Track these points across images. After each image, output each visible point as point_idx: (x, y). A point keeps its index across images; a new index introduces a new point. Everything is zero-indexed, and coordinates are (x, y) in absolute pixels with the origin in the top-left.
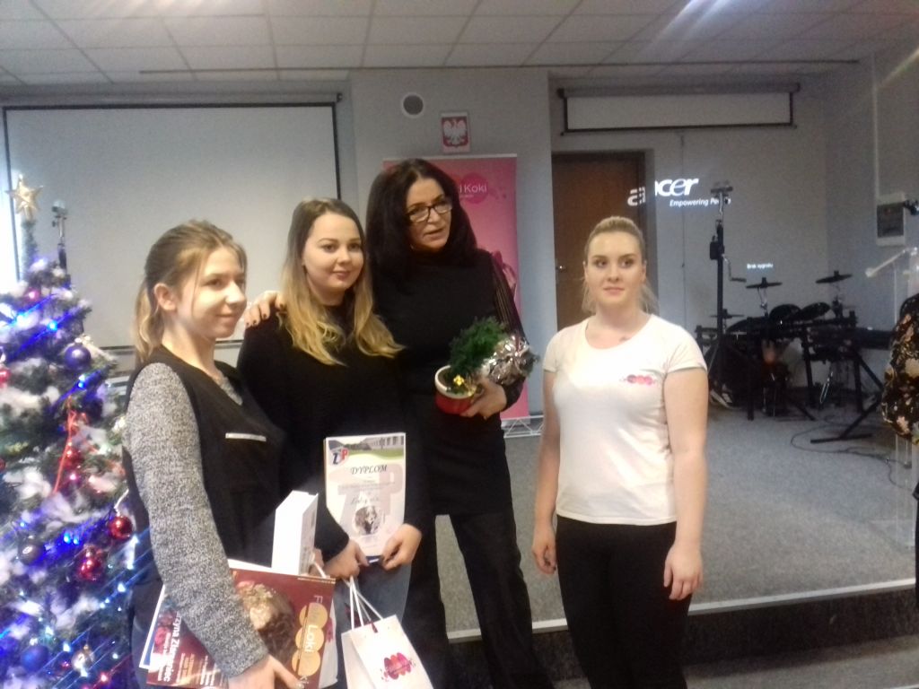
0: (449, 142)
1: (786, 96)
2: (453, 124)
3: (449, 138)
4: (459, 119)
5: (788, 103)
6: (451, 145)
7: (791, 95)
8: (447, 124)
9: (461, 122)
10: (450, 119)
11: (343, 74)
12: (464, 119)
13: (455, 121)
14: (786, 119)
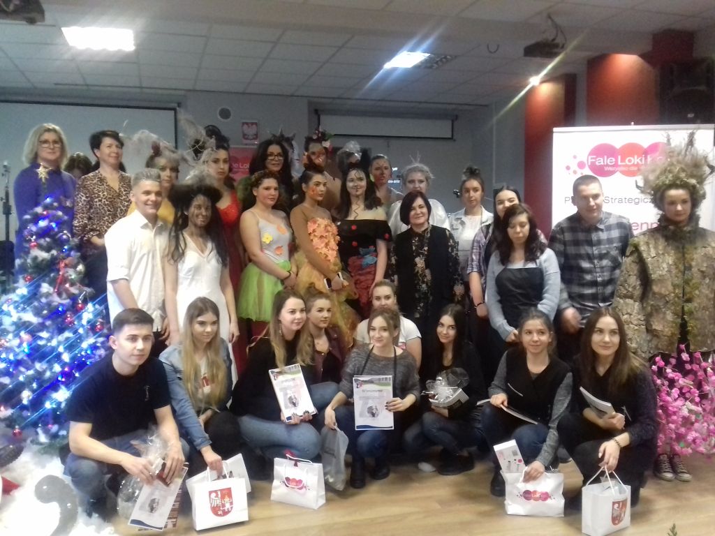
0: (246, 137)
1: (450, 122)
2: (249, 127)
3: (246, 135)
4: (252, 124)
5: (450, 127)
6: (247, 139)
7: (453, 121)
8: (245, 126)
9: (254, 126)
10: (247, 124)
11: (183, 93)
12: (256, 124)
13: (250, 125)
14: (449, 136)
